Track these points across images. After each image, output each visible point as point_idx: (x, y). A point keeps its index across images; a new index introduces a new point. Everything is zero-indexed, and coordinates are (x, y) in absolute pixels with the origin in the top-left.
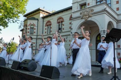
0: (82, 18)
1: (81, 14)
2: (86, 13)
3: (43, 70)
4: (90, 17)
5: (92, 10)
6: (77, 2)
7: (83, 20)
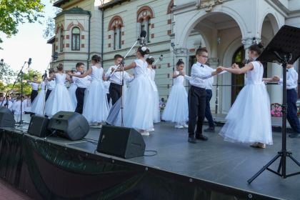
0: (199, 8)
3: (104, 137)
4: (218, 3)
7: (202, 13)
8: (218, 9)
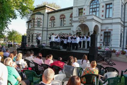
0: (80, 22)
1: (79, 19)
2: (82, 19)
4: (84, 22)
5: (86, 18)
6: (77, 7)
7: (80, 24)
8: (84, 23)
